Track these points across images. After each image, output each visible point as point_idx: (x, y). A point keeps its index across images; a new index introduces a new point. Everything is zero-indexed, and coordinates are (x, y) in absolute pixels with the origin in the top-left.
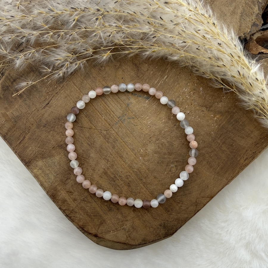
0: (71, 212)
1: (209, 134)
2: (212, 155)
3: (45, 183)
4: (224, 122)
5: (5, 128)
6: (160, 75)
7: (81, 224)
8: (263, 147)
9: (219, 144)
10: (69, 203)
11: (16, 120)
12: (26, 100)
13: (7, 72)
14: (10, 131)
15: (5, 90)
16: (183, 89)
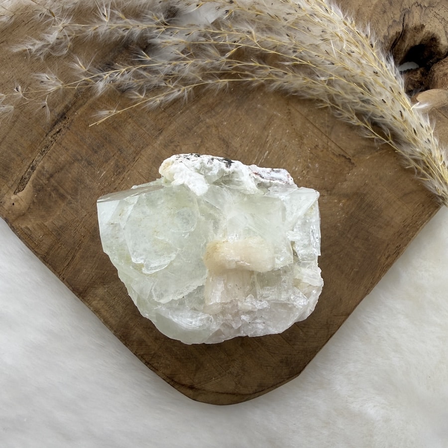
0: (153, 357)
1: (335, 226)
2: (342, 256)
3: (110, 319)
4: (354, 209)
5: (44, 246)
6: (259, 150)
7: (168, 372)
8: (409, 238)
9: (350, 239)
10: (149, 344)
11: (59, 232)
12: (71, 203)
13: (40, 164)
14: (51, 249)
15: (39, 191)
16: (292, 167)
